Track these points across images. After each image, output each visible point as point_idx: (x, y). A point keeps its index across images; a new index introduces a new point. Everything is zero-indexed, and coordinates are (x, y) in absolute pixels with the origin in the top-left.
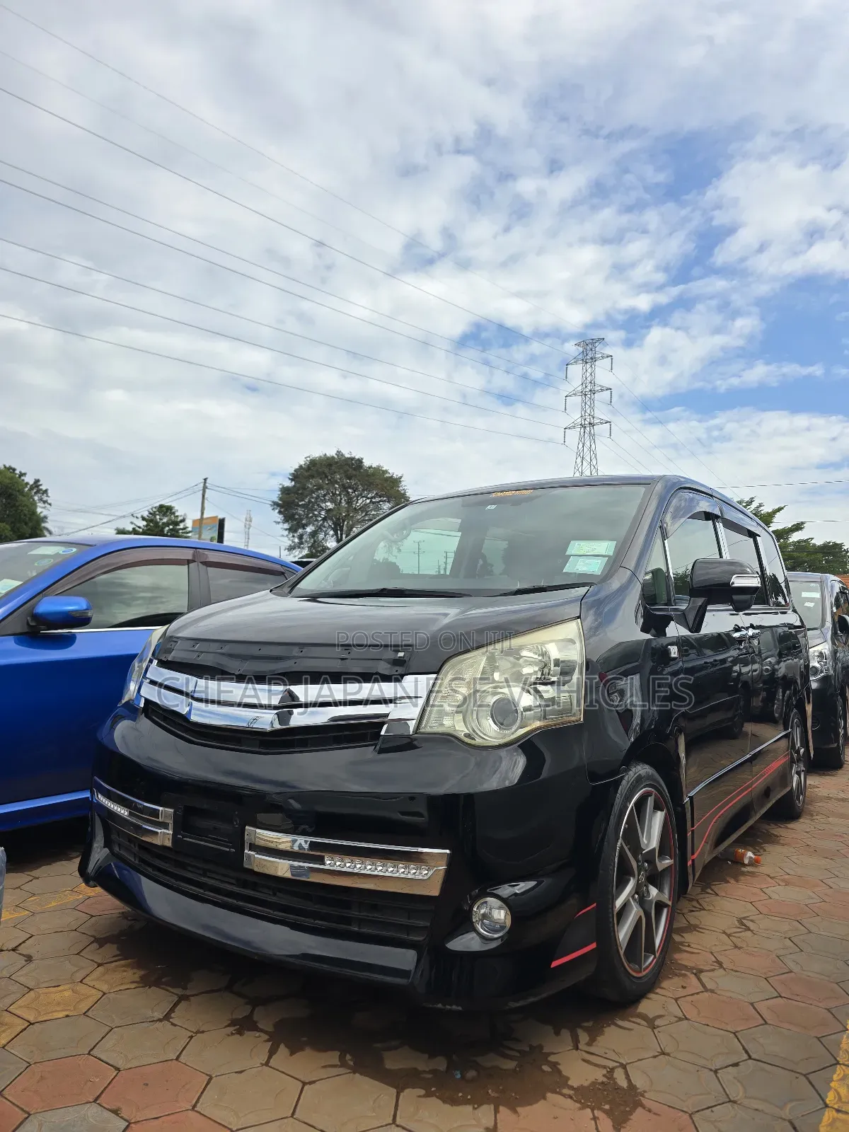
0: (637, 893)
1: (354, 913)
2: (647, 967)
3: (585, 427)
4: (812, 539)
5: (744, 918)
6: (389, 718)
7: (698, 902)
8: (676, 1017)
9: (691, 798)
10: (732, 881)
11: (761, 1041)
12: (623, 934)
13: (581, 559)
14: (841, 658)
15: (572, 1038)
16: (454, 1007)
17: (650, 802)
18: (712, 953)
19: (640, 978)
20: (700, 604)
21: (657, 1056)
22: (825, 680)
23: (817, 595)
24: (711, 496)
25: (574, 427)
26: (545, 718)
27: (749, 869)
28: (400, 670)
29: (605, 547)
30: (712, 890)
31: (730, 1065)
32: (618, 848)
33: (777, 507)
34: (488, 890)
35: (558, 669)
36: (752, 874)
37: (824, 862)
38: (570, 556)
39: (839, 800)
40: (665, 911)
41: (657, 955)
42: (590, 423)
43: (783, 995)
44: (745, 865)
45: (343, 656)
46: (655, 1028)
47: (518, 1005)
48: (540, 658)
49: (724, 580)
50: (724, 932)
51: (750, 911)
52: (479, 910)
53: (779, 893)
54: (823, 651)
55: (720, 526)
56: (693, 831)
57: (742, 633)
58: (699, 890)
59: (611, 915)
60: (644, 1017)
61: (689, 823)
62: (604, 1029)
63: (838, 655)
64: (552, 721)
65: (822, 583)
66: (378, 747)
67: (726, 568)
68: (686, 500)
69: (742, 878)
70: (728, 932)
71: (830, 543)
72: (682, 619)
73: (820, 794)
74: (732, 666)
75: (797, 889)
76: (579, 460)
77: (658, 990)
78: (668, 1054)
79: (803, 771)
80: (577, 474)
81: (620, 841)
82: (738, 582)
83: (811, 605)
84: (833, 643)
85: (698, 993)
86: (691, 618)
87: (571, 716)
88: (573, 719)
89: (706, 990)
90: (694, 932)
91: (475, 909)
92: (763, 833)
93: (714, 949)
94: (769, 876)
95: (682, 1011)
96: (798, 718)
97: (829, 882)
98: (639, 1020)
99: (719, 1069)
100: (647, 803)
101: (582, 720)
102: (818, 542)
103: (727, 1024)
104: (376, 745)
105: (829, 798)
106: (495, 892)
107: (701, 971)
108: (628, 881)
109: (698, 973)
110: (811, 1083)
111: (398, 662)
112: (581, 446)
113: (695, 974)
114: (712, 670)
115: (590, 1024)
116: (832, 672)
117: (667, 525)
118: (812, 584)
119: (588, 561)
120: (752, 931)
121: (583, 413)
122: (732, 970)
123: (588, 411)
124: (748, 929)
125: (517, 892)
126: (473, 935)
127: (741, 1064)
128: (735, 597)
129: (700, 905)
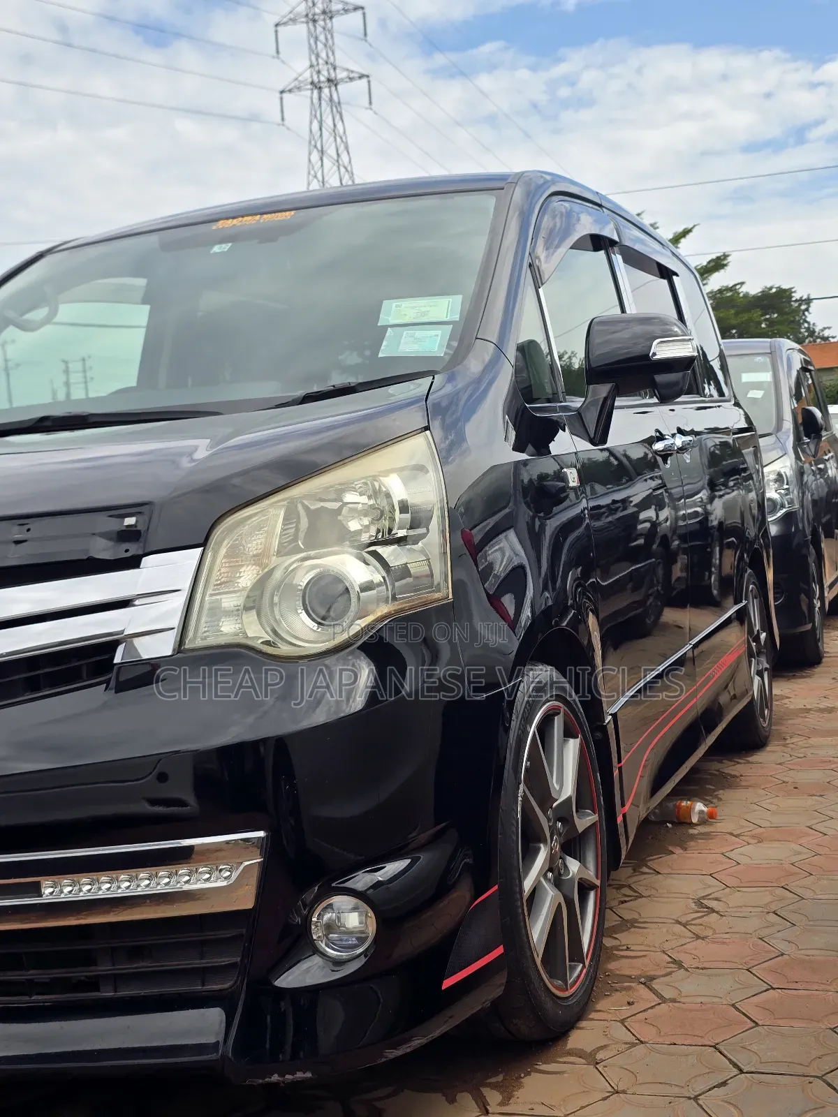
0: (550, 870)
1: (104, 968)
2: (575, 982)
3: (320, 88)
4: (742, 283)
5: (703, 898)
6: (125, 633)
7: (629, 887)
8: (626, 1043)
9: (614, 716)
10: (678, 851)
11: (754, 1048)
12: (538, 930)
13: (406, 332)
14: (810, 483)
15: (477, 1103)
16: (299, 1075)
17: (558, 723)
18: (664, 952)
19: (567, 998)
20: (604, 395)
21: (609, 1097)
22: (789, 518)
23: (767, 377)
24: (600, 206)
25: (299, 88)
26: (394, 598)
27: (701, 829)
28: (134, 549)
29: (446, 308)
30: (651, 868)
31: (715, 1087)
32: (520, 799)
33: (680, 229)
34: (334, 885)
35: (408, 516)
36: (706, 836)
37: (810, 802)
38: (385, 328)
39: (821, 710)
40: (592, 895)
41: (587, 963)
42: (329, 80)
43: (774, 986)
44: (691, 825)
45: (18, 537)
46: (597, 1063)
47: (399, 1052)
48: (372, 502)
49: (637, 350)
50: (679, 923)
51: (714, 887)
52: (320, 919)
53: (749, 854)
54: (782, 471)
55: (618, 259)
56: (620, 769)
57: (666, 442)
58: (630, 870)
59: (519, 903)
60: (580, 1054)
61: (615, 760)
62: (522, 1080)
63: (805, 478)
64: (408, 601)
65: (773, 354)
66: (113, 683)
67: (638, 329)
68: (562, 215)
69: (692, 844)
70: (683, 920)
71: (771, 288)
72: (578, 424)
73: (792, 707)
74: (638, 513)
75: (776, 844)
76: (315, 156)
77: (593, 1015)
78: (624, 1092)
79: (766, 669)
80: (315, 186)
81: (522, 786)
82: (662, 351)
83: (758, 394)
84: (798, 458)
85: (652, 1007)
86: (591, 419)
87: (433, 591)
88: (437, 595)
89: (664, 1000)
90: (632, 930)
91: (314, 919)
92: (715, 775)
93: (667, 946)
94: (731, 834)
95: (633, 1035)
96: (754, 583)
97: (820, 827)
98: (572, 1059)
99: (700, 1095)
100: (553, 728)
101: (451, 596)
102: (753, 288)
103: (702, 1037)
104: (108, 682)
105: (808, 710)
106: (348, 885)
107: (652, 978)
108: (537, 851)
109: (648, 981)
110: (830, 1085)
111: (130, 535)
112: (315, 125)
113: (644, 984)
114: (610, 519)
115: (500, 1078)
116: (797, 506)
117: (540, 261)
118: (759, 359)
119: (419, 333)
120: (717, 912)
121: (313, 58)
122: (698, 968)
123: (323, 55)
124: (713, 911)
125: (380, 879)
126: (316, 960)
127: (729, 1082)
128: (660, 378)
129: (636, 892)
